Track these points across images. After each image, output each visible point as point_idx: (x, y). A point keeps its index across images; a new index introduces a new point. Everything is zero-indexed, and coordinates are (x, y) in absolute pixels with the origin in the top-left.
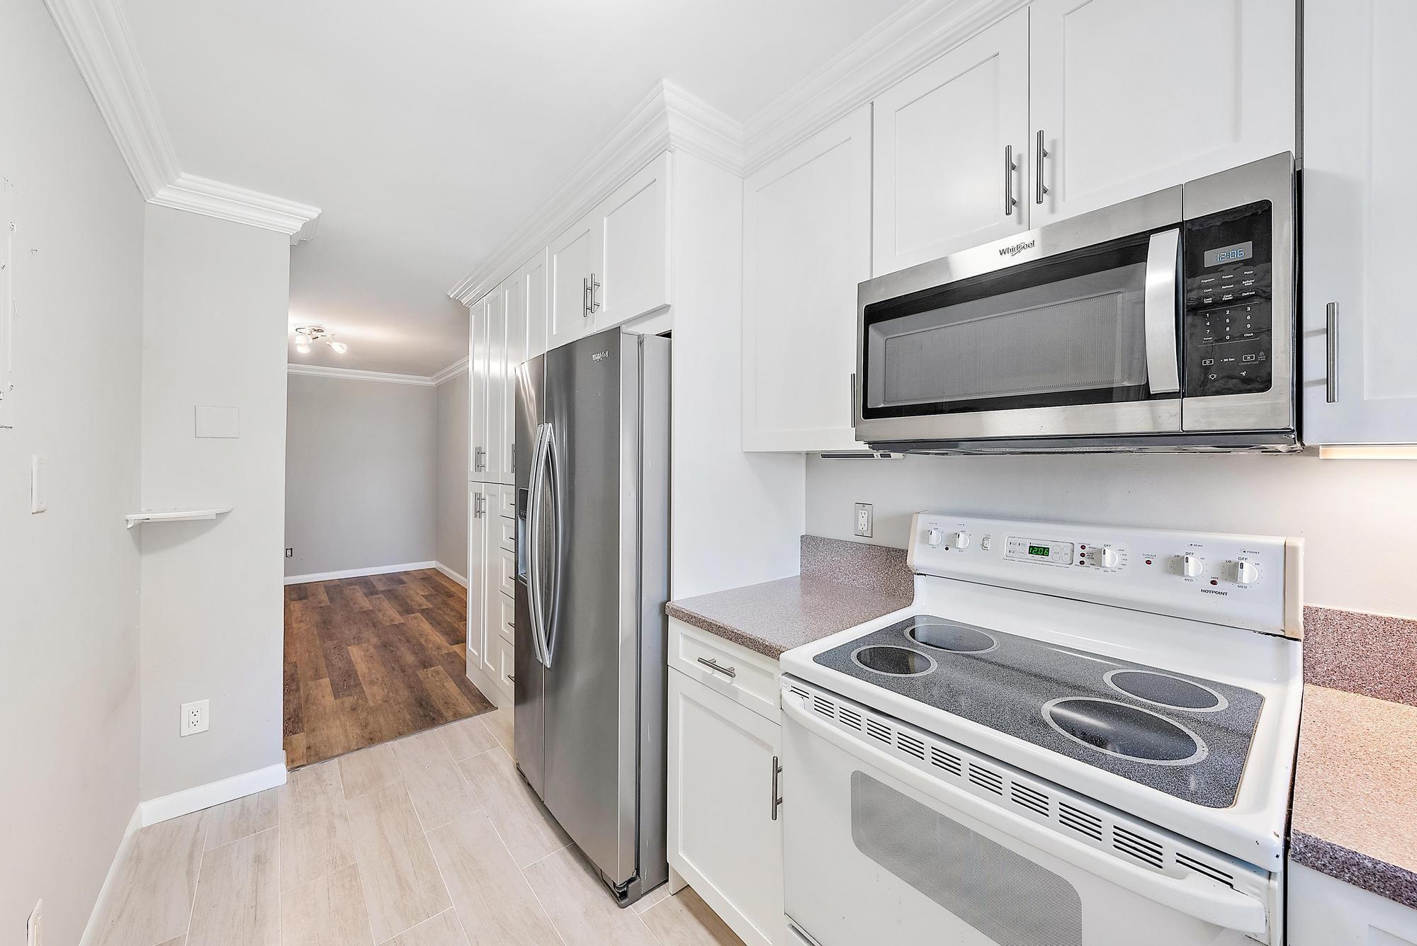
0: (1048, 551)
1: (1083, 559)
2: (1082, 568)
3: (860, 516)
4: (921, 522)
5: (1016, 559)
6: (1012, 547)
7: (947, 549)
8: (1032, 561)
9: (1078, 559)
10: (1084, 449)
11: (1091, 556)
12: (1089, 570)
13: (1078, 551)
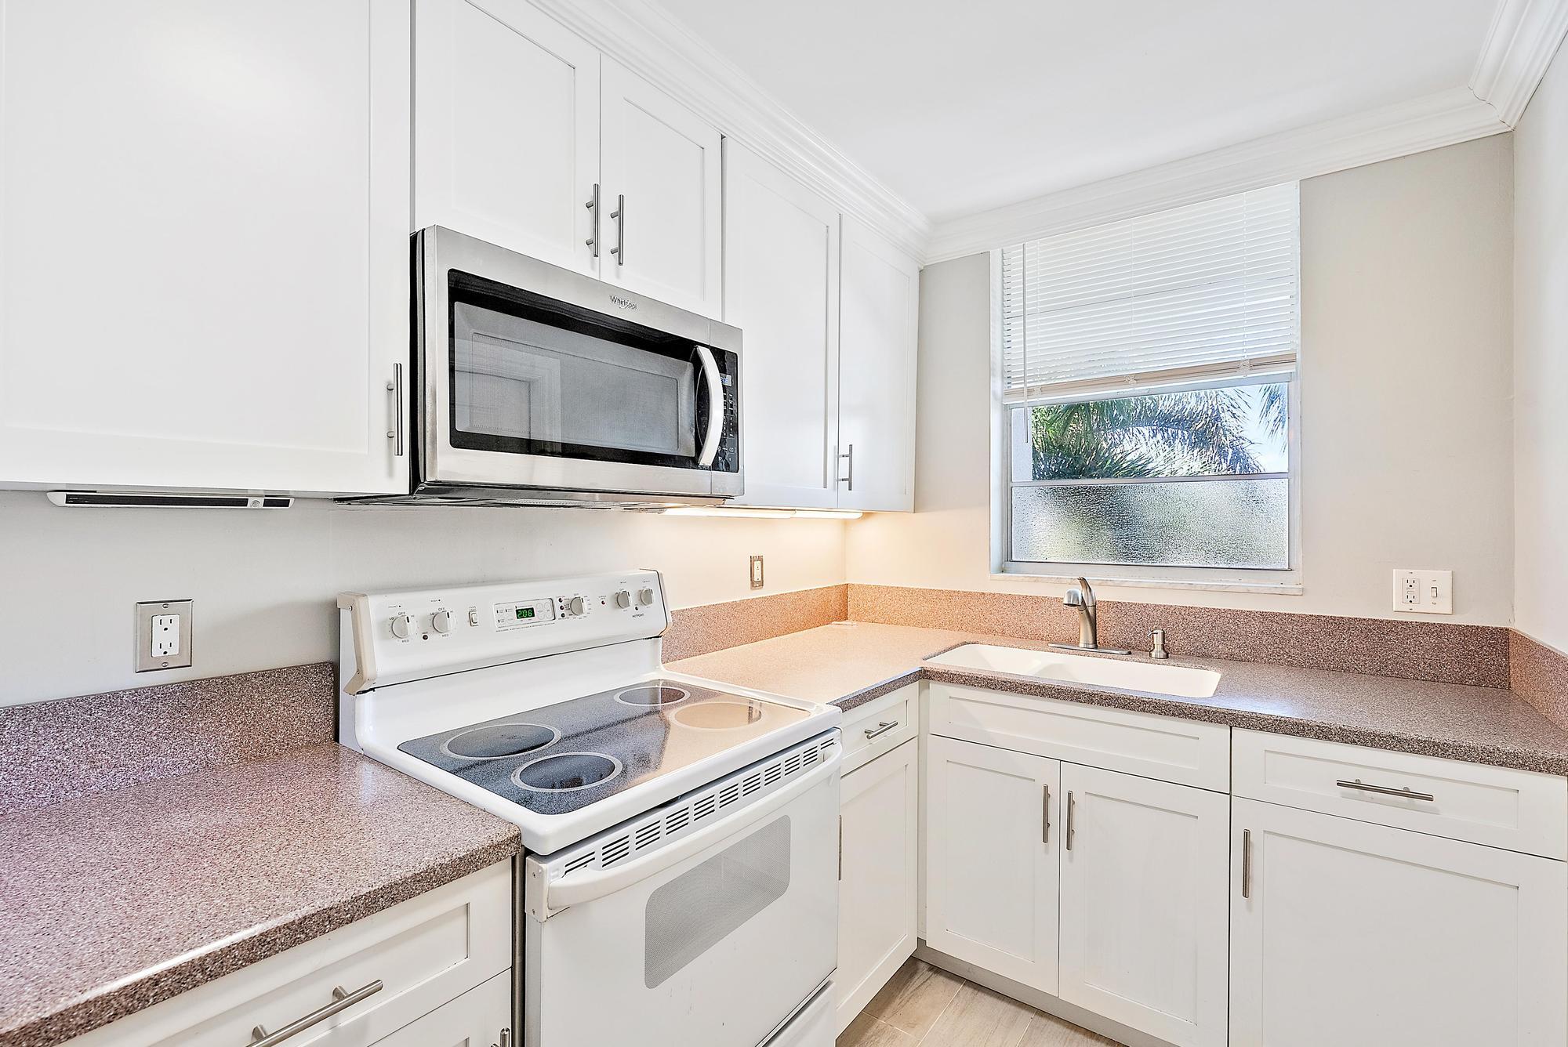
0: (533, 612)
1: (563, 611)
2: (564, 620)
3: (157, 629)
4: (375, 609)
5: (509, 628)
6: (500, 616)
7: (425, 638)
8: (523, 626)
9: (559, 612)
10: (550, 502)
11: (569, 607)
12: (571, 620)
13: (557, 605)
